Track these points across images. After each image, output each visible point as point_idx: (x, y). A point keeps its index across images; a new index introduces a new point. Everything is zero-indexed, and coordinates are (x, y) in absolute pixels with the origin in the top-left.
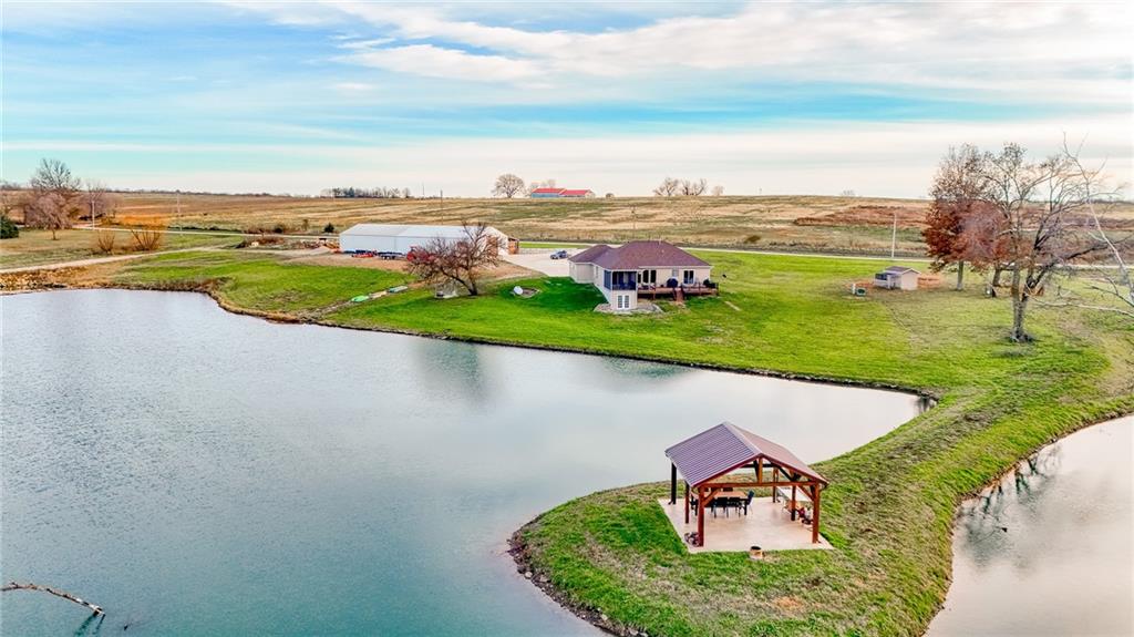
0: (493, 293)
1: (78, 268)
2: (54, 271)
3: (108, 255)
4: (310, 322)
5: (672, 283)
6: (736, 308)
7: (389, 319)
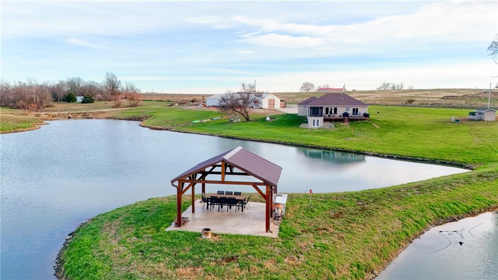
0: (256, 120)
1: (102, 112)
2: (93, 113)
3: (118, 108)
4: (167, 130)
5: (346, 115)
6: (377, 127)
7: (200, 129)
